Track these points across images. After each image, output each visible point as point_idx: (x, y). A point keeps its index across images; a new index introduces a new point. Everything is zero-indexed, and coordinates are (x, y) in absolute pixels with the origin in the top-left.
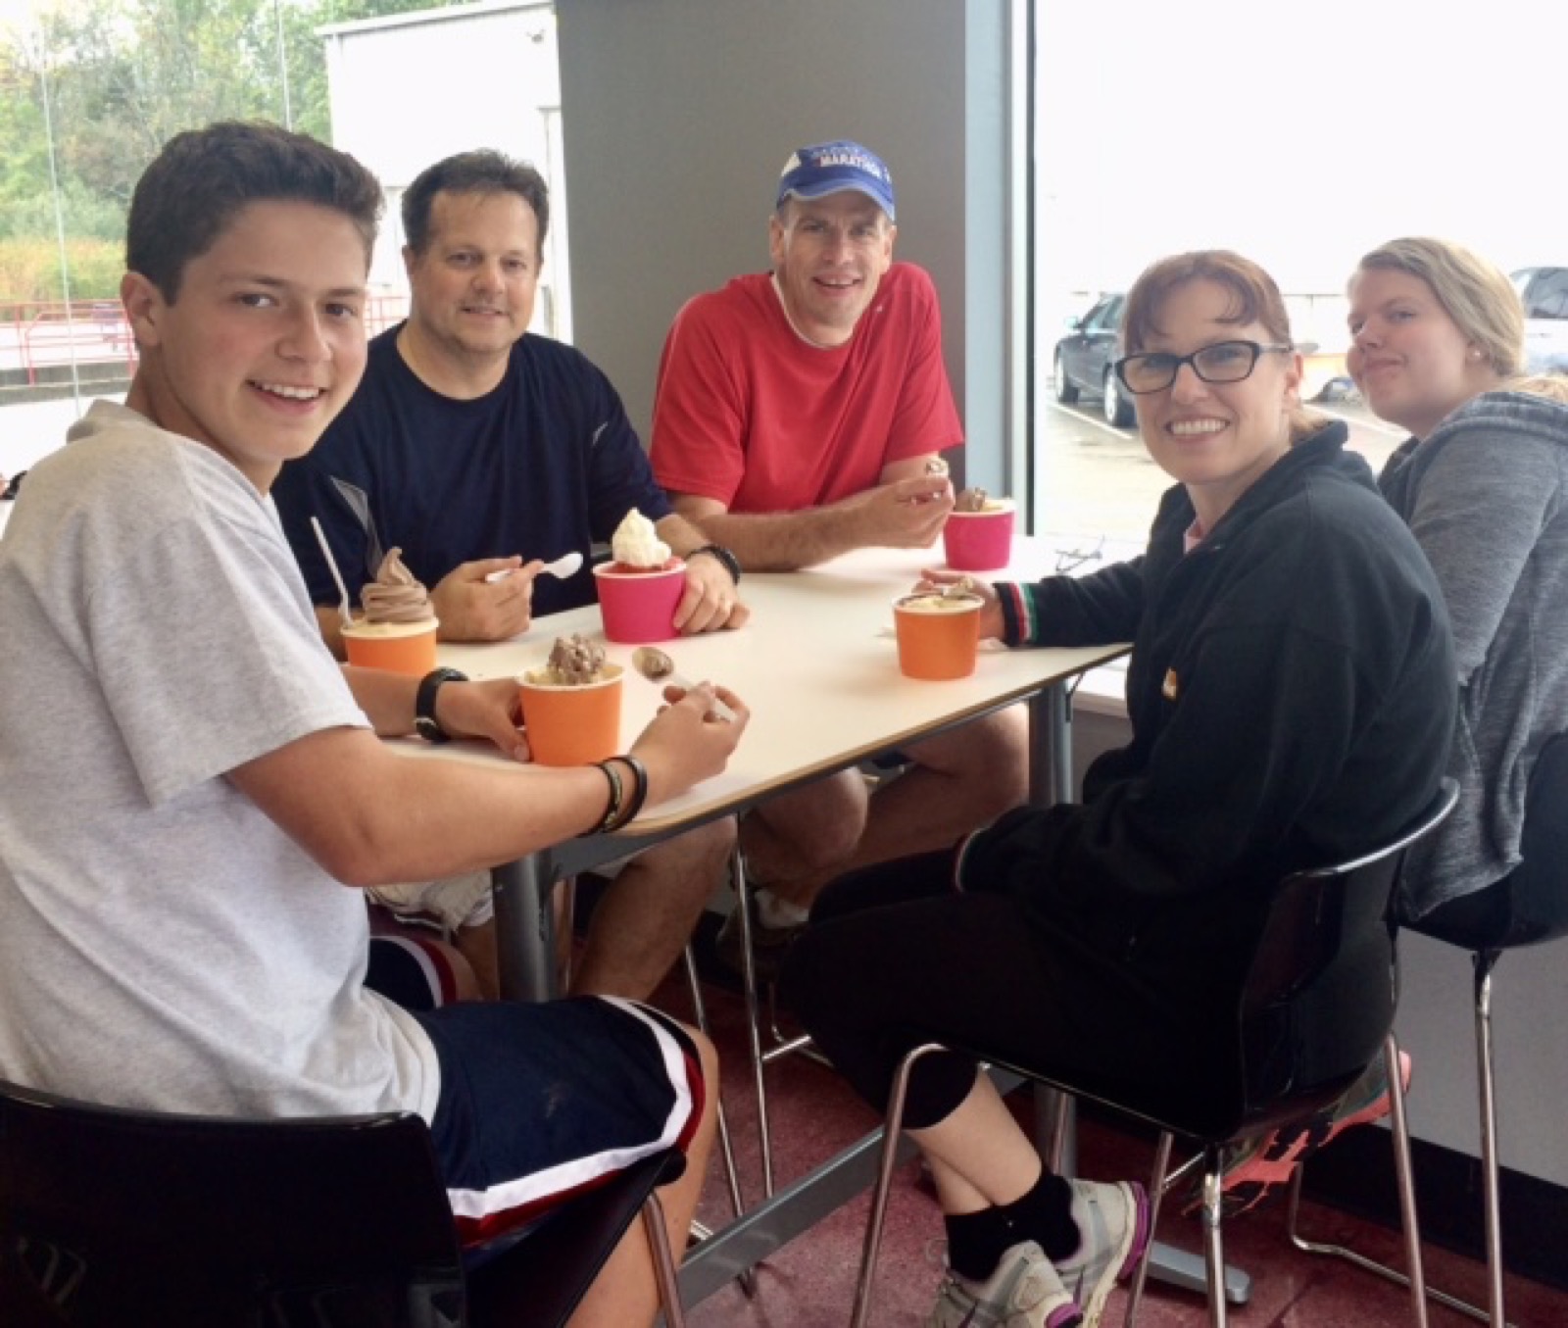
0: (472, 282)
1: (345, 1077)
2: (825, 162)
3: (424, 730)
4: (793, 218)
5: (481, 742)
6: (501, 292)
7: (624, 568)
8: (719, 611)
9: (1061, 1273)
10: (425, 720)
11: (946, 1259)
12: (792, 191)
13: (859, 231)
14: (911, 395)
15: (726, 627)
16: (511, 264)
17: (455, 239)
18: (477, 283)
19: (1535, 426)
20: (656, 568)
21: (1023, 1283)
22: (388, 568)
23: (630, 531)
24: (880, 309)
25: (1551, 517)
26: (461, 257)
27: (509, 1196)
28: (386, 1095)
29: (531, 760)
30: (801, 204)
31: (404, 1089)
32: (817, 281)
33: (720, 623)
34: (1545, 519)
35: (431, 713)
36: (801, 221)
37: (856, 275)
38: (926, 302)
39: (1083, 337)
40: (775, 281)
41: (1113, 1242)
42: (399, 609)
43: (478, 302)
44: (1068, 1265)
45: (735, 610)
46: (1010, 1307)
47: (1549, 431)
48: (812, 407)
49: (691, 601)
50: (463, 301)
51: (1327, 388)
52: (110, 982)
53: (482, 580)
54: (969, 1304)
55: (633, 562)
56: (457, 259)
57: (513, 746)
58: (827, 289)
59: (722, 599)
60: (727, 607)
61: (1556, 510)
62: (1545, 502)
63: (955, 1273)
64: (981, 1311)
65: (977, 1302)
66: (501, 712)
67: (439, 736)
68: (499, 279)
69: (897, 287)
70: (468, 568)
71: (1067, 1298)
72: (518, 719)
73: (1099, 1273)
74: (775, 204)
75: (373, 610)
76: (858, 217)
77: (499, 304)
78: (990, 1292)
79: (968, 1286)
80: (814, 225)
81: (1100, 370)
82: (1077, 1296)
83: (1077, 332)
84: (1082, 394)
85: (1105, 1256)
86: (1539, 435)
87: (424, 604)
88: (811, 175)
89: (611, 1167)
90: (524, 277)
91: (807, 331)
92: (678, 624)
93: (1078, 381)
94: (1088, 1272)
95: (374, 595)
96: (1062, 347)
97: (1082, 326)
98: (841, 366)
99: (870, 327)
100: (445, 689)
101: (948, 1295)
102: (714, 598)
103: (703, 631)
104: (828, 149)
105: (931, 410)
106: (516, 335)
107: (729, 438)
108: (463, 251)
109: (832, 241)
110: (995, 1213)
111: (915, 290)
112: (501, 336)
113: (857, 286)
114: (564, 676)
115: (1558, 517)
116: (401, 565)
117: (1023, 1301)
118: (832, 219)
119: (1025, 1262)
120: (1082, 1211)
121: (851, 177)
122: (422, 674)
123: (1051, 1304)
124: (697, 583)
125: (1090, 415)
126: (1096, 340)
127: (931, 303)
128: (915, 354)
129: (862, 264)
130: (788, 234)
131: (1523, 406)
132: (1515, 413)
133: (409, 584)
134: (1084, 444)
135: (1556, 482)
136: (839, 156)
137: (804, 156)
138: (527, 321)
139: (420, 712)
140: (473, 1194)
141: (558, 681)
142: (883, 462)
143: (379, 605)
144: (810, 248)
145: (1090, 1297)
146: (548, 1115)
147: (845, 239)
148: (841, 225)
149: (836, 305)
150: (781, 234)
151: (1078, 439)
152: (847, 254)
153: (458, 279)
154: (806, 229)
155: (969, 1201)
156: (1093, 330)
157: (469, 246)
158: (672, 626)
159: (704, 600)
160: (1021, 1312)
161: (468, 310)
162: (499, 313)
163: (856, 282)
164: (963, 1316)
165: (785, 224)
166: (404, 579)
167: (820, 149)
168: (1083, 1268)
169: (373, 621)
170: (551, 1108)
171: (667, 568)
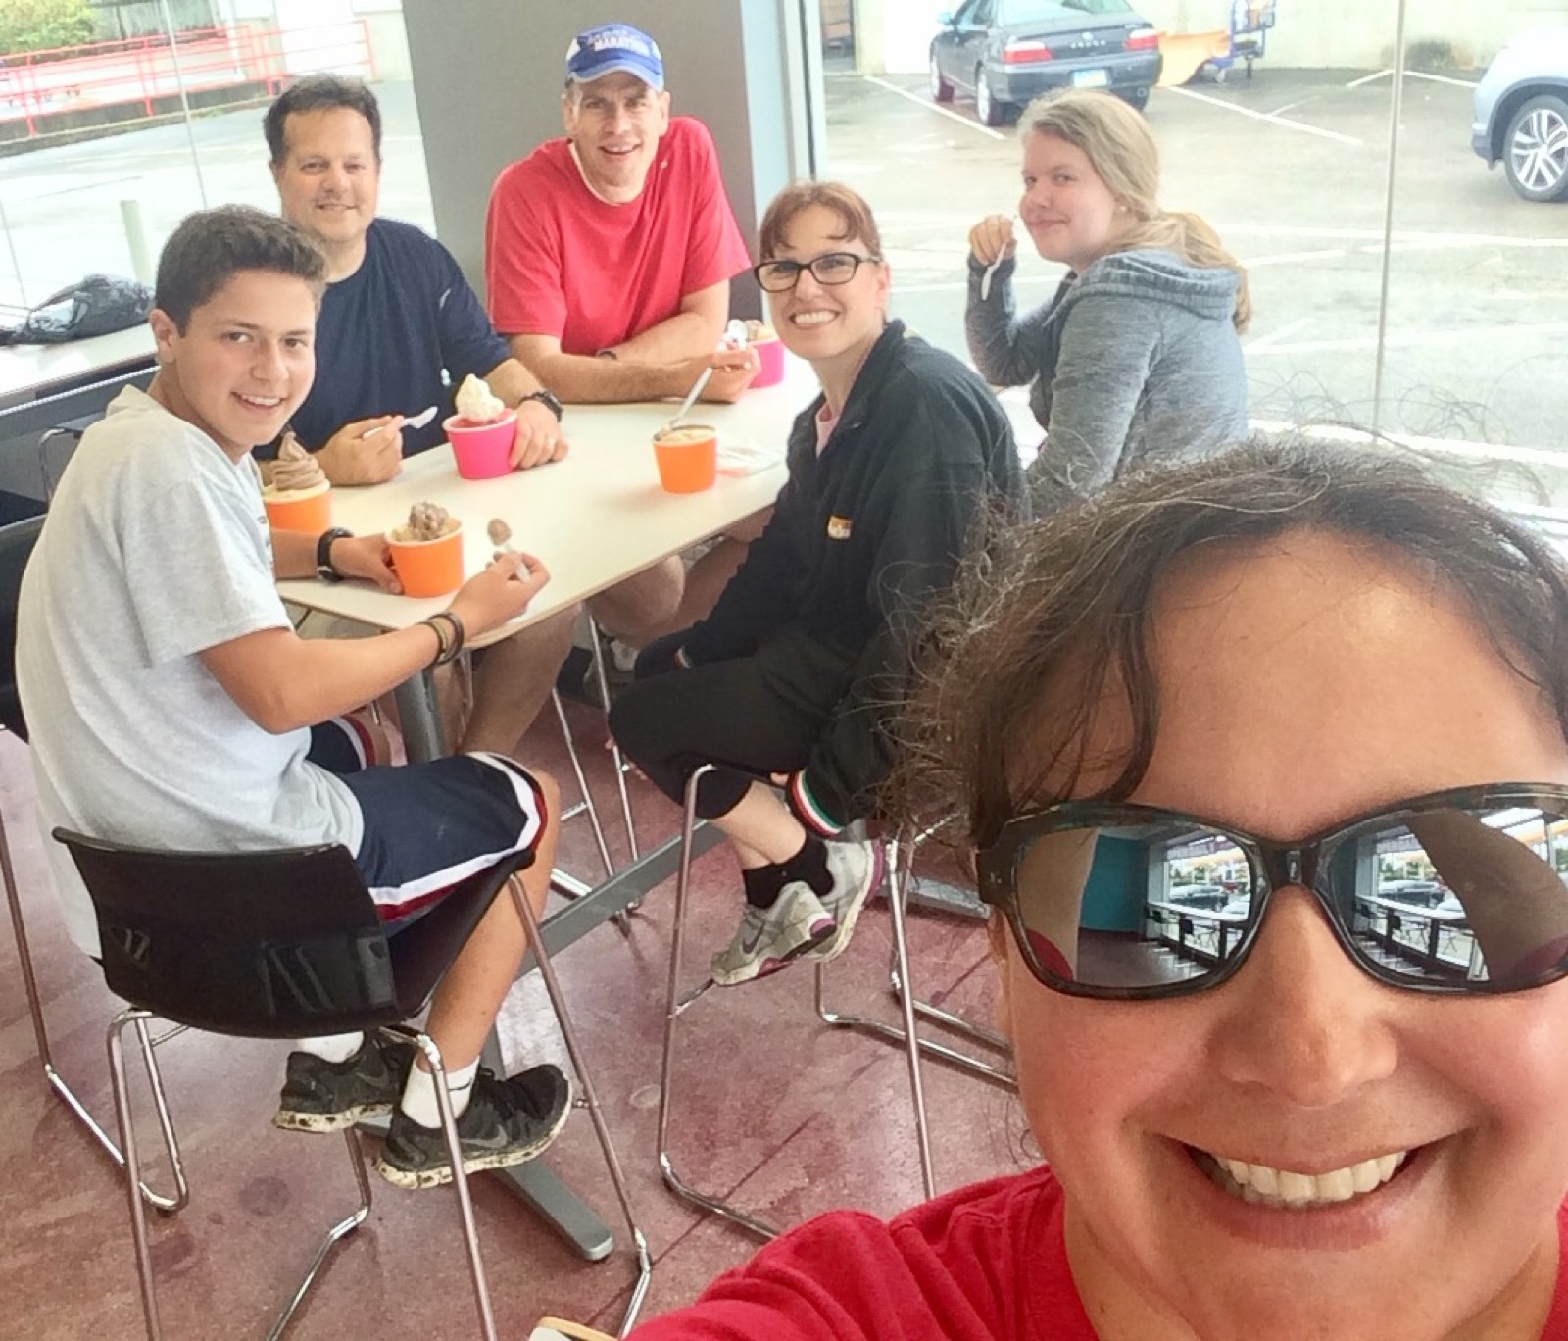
0: (322, 184)
1: (299, 825)
2: (599, 46)
3: (325, 574)
4: (578, 97)
5: (367, 582)
6: (346, 191)
7: (467, 423)
8: (544, 450)
9: (824, 904)
10: (325, 568)
11: (744, 898)
12: (574, 75)
13: (631, 103)
14: (699, 235)
15: (551, 461)
16: (351, 167)
17: (304, 150)
18: (327, 186)
19: (1141, 290)
20: (492, 422)
21: (795, 906)
22: (287, 449)
23: (469, 393)
24: (664, 164)
25: (1154, 363)
26: (312, 165)
27: (416, 889)
28: (327, 833)
29: (402, 593)
30: (582, 86)
31: (339, 829)
32: (602, 149)
33: (546, 459)
34: (1150, 365)
35: (328, 563)
36: (584, 99)
37: (637, 141)
38: (703, 154)
39: (956, 33)
40: (572, 148)
41: (858, 883)
42: (298, 479)
43: (327, 200)
44: (827, 898)
45: (557, 446)
46: (786, 923)
47: (1151, 293)
48: (614, 254)
49: (522, 444)
50: (316, 200)
51: (1201, 68)
52: (139, 779)
53: (360, 437)
54: (760, 925)
55: (473, 418)
56: (308, 167)
57: (389, 582)
58: (612, 156)
59: (546, 438)
60: (552, 442)
61: (1159, 357)
62: (1149, 354)
63: (751, 906)
64: (767, 928)
65: (764, 922)
66: (377, 561)
67: (336, 578)
68: (344, 179)
69: (678, 144)
70: (351, 428)
71: (828, 916)
72: (389, 563)
73: (850, 903)
74: (563, 85)
75: (279, 481)
76: (632, 92)
77: (348, 200)
78: (772, 915)
79: (759, 912)
80: (595, 101)
81: (972, 68)
82: (835, 918)
83: (950, 28)
84: (957, 93)
85: (852, 892)
86: (1145, 298)
87: (316, 472)
88: (588, 59)
89: (485, 865)
90: (365, 177)
91: (602, 191)
92: (515, 462)
93: (953, 79)
94: (841, 902)
95: (279, 469)
96: (937, 44)
97: (955, 22)
98: (635, 218)
99: (657, 183)
100: (336, 545)
101: (746, 921)
102: (540, 441)
103: (535, 465)
104: (601, 34)
105: (716, 247)
106: (366, 223)
107: (552, 285)
108: (313, 161)
109: (610, 111)
110: (773, 868)
111: (693, 146)
112: (354, 226)
113: (637, 151)
114: (420, 534)
115: (1161, 361)
116: (297, 445)
117: (795, 918)
118: (609, 95)
119: (796, 894)
120: (834, 865)
121: (619, 58)
122: (319, 534)
123: (812, 920)
124: (525, 429)
125: (963, 114)
126: (969, 36)
127: (708, 153)
128: (699, 200)
129: (639, 132)
130: (576, 109)
131: (1132, 273)
132: (1126, 279)
133: (304, 457)
134: (957, 148)
135: (1158, 335)
136: (609, 40)
137: (582, 43)
138: (374, 208)
139: (320, 563)
140: (393, 890)
141: (415, 537)
142: (682, 293)
143: (283, 477)
144: (593, 123)
145: (845, 916)
146: (439, 838)
147: (621, 111)
148: (616, 100)
149: (620, 169)
150: (571, 110)
151: (951, 143)
152: (624, 123)
153: (311, 181)
154: (588, 106)
155: (758, 862)
156: (965, 26)
157: (317, 156)
158: (509, 466)
159: (531, 445)
160: (795, 925)
161: (322, 207)
162: (349, 208)
163: (636, 147)
164: (756, 933)
165: (574, 103)
166: (299, 455)
167: (594, 35)
168: (837, 901)
169: (280, 490)
170: (440, 834)
171: (501, 420)
